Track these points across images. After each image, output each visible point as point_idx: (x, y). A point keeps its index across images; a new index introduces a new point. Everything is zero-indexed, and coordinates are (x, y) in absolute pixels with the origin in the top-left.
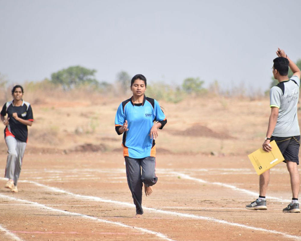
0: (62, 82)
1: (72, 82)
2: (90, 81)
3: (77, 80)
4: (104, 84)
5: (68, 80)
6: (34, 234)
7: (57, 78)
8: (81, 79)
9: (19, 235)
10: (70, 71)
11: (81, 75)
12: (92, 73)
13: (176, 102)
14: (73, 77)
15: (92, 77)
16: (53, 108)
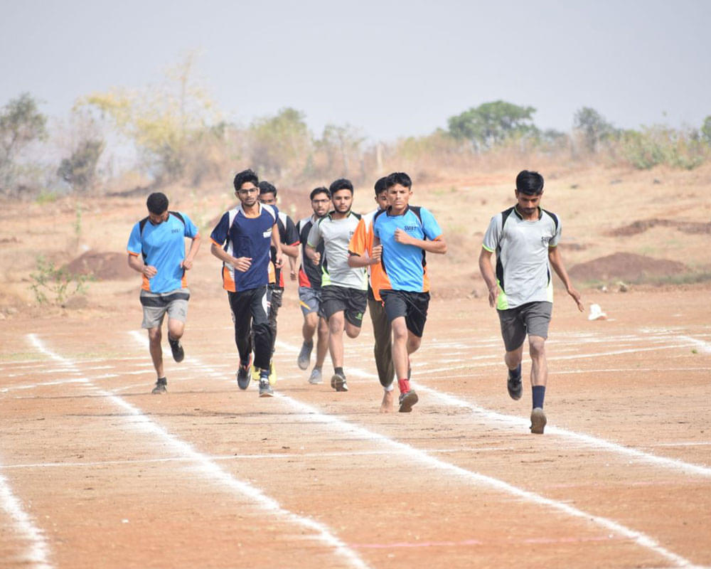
0: (469, 134)
1: (488, 133)
2: (524, 128)
3: (499, 128)
4: (552, 134)
5: (483, 128)
6: (391, 551)
7: (460, 127)
8: (506, 126)
9: (364, 553)
10: (484, 112)
11: (507, 119)
12: (527, 113)
13: (690, 168)
14: (491, 122)
15: (527, 122)
16: (454, 190)
